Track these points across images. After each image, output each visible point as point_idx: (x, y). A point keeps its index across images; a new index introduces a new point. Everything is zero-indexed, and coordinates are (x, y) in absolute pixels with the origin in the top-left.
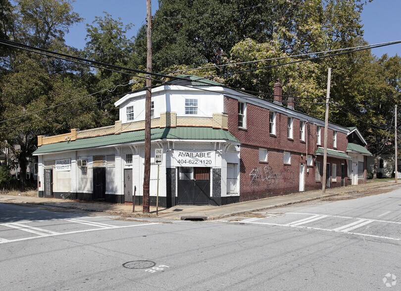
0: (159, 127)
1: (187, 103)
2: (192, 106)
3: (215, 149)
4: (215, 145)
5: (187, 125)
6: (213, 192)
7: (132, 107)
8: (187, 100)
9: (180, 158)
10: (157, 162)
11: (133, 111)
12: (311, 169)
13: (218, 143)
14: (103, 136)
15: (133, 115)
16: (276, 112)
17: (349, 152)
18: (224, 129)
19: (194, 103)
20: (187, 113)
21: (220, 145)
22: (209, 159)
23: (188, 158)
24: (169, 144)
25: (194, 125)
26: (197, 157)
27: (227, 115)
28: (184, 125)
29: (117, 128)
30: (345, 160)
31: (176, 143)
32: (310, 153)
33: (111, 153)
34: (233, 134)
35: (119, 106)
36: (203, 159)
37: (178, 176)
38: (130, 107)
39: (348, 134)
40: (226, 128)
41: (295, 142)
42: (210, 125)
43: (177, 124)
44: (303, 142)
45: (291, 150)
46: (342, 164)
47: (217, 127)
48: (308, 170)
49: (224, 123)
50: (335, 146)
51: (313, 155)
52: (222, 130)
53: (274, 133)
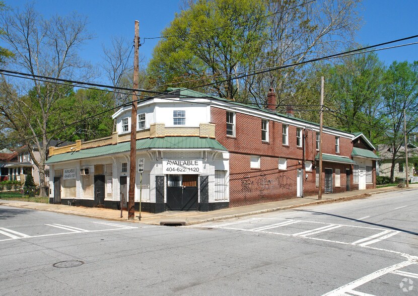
0: (149, 138)
1: (175, 114)
2: (179, 117)
3: (202, 157)
4: (202, 153)
5: (176, 135)
6: (200, 198)
8: (175, 112)
9: (169, 166)
10: (140, 170)
12: (311, 174)
13: (204, 152)
14: (103, 146)
15: (127, 127)
16: (269, 120)
18: (211, 138)
19: (182, 114)
20: (175, 123)
21: (206, 153)
22: (196, 167)
23: (176, 167)
24: (157, 153)
25: (181, 135)
26: (185, 165)
27: (215, 125)
28: (172, 135)
29: (114, 139)
30: (350, 165)
31: (164, 152)
32: (309, 159)
33: (109, 162)
34: (220, 142)
35: (115, 118)
36: (190, 167)
37: (167, 183)
38: (125, 119)
39: (353, 139)
40: (214, 137)
41: (292, 149)
42: (197, 135)
43: (166, 135)
44: (300, 148)
45: (287, 157)
46: (347, 169)
47: (204, 136)
48: (307, 175)
49: (211, 132)
50: (338, 151)
51: (312, 161)
52: (208, 139)
53: (267, 140)
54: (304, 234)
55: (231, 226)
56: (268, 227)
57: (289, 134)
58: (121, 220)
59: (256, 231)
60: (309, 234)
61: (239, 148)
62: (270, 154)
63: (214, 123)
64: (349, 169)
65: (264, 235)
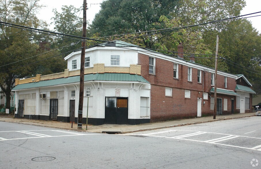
0: (93, 73)
1: (112, 58)
2: (115, 60)
4: (131, 85)
5: (112, 72)
7: (76, 60)
8: (112, 56)
10: (87, 95)
11: (76, 63)
13: (133, 84)
14: (57, 79)
15: (76, 66)
16: (179, 64)
17: (237, 91)
18: (138, 75)
19: (118, 58)
20: (112, 64)
21: (135, 85)
24: (99, 84)
25: (117, 72)
28: (110, 72)
29: (66, 74)
30: (234, 96)
31: (104, 83)
32: (206, 91)
33: (61, 90)
34: (145, 78)
35: (67, 60)
37: (106, 105)
38: (74, 61)
39: (237, 79)
40: (140, 74)
41: (194, 84)
42: (128, 72)
43: (105, 72)
44: (200, 84)
45: (191, 89)
46: (232, 99)
47: (133, 73)
48: (204, 102)
49: (138, 70)
50: (226, 87)
51: (208, 93)
52: (136, 76)
53: (177, 77)
54: (213, 142)
55: (157, 135)
56: (184, 136)
57: (192, 74)
58: (72, 129)
59: (176, 138)
60: (217, 141)
61: (157, 82)
62: (179, 87)
63: (140, 65)
64: (233, 99)
65: (183, 141)
